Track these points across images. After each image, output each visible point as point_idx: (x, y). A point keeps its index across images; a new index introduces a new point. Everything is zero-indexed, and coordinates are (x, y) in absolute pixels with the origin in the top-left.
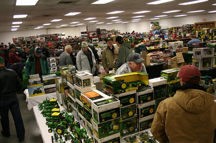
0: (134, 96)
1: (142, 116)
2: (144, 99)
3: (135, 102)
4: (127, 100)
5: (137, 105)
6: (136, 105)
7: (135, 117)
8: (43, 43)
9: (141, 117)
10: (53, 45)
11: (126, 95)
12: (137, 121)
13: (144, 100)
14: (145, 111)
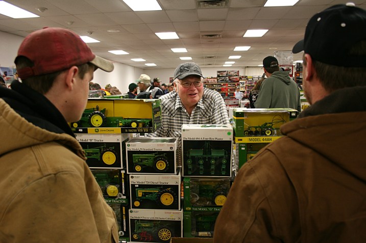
0: (114, 147)
1: (137, 204)
2: (145, 162)
3: (117, 164)
4: (97, 153)
5: (125, 174)
6: (123, 172)
7: (121, 201)
8: (213, 85)
9: (134, 207)
10: (229, 90)
11: (93, 141)
12: (124, 213)
13: (144, 165)
14: (145, 194)
